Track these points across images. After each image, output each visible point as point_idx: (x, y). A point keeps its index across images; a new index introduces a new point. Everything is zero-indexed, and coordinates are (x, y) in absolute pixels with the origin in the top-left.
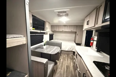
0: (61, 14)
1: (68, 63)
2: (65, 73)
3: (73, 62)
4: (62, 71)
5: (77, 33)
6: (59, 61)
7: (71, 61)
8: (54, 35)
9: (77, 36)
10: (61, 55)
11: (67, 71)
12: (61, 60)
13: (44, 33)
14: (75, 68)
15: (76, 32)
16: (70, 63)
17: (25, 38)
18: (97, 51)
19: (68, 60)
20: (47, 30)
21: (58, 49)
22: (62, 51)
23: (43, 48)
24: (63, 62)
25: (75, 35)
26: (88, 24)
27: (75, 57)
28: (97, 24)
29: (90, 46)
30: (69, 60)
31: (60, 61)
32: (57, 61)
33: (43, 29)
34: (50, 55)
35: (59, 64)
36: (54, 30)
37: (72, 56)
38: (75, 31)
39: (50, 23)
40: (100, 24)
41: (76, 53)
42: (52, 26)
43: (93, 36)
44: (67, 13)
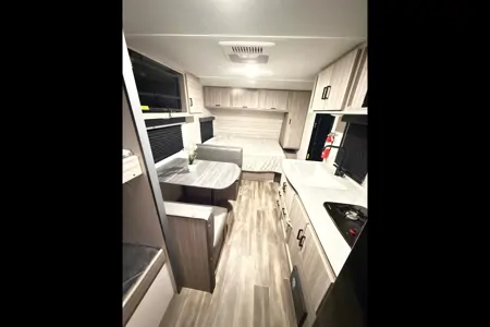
0: (244, 55)
1: (261, 205)
2: (255, 230)
3: (273, 200)
4: (248, 225)
5: (290, 116)
6: (236, 202)
7: (270, 198)
8: (214, 123)
9: (288, 126)
10: (240, 184)
11: (258, 224)
12: (244, 198)
13: (183, 120)
14: (279, 214)
15: (286, 114)
16: (266, 204)
17: (135, 157)
18: (337, 174)
19: (260, 196)
20: (192, 109)
21: (235, 170)
22: (243, 172)
23: (188, 171)
24: (247, 201)
25: (281, 121)
26: (324, 97)
27: (280, 189)
28: (349, 104)
29: (321, 160)
30: (263, 195)
31: (240, 202)
32: (231, 202)
33: (178, 106)
34: (212, 190)
35: (238, 209)
36: (213, 105)
37: (272, 184)
38: (283, 109)
39: (198, 79)
40: (358, 109)
41: (283, 180)
42: (208, 90)
43: (333, 130)
44: (264, 53)
